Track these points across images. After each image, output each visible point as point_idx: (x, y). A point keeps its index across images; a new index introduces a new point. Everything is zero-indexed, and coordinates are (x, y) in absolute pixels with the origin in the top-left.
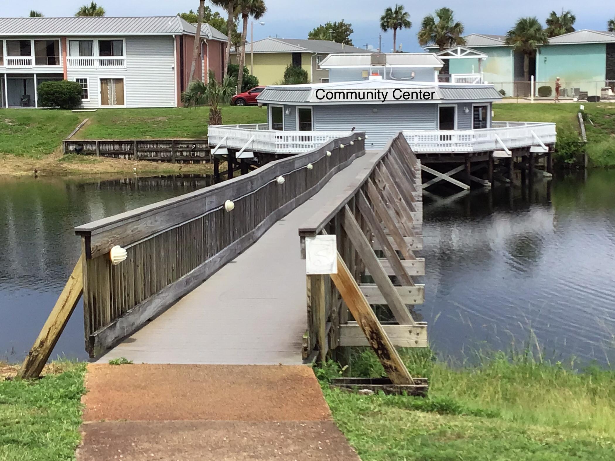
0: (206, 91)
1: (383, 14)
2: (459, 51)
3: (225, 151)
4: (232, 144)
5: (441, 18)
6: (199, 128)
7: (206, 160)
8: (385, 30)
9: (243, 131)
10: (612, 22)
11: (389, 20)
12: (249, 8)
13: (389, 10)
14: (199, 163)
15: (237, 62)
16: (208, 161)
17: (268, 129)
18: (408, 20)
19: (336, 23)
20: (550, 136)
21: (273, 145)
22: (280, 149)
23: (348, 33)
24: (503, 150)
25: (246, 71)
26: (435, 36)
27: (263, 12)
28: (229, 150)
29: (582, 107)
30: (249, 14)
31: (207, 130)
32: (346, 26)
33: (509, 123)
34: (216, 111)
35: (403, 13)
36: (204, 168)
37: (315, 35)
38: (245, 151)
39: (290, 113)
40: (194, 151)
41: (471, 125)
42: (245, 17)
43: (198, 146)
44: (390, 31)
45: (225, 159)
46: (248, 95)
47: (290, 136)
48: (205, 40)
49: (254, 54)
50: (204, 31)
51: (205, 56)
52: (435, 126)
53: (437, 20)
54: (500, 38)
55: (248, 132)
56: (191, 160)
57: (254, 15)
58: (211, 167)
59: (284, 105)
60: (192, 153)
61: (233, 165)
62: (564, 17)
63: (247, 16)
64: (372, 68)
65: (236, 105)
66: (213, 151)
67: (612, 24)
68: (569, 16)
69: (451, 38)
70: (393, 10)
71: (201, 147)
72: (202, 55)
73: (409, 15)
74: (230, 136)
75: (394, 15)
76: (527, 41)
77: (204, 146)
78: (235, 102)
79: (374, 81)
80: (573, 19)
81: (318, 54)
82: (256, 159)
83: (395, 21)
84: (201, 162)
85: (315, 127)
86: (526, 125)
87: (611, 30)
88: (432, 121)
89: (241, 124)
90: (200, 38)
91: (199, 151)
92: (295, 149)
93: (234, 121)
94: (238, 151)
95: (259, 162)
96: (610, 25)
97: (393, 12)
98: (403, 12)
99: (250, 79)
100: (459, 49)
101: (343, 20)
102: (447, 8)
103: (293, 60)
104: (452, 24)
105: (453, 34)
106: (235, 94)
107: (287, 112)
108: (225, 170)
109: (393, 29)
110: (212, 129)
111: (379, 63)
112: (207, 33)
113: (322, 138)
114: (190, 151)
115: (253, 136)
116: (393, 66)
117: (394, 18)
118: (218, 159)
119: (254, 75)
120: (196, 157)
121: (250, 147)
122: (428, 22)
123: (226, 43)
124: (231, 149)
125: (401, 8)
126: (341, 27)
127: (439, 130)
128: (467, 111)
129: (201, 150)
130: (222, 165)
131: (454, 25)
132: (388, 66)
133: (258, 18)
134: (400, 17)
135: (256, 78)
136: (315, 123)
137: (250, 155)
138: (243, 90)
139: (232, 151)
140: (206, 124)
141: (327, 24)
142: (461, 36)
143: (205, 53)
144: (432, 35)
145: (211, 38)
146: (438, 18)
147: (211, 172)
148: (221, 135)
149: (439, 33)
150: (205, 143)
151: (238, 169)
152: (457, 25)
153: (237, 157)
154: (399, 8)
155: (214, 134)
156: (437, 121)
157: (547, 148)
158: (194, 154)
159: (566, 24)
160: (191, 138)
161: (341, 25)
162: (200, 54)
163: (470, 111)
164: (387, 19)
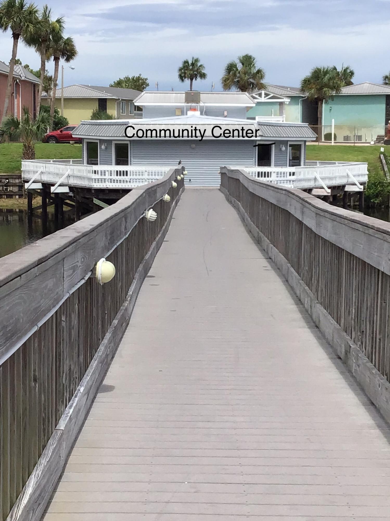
0: (20, 126)
1: (181, 66)
2: (263, 95)
3: (39, 186)
4: (46, 178)
5: (243, 64)
6: (12, 163)
7: (19, 195)
8: (183, 80)
9: (58, 165)
10: (386, 77)
11: (186, 72)
12: (60, 51)
13: (186, 62)
14: (12, 198)
15: (48, 103)
16: (21, 196)
17: (84, 164)
18: (203, 72)
19: (134, 76)
20: (362, 175)
21: (90, 179)
22: (97, 184)
23: (144, 86)
24: (322, 188)
25: (56, 112)
26: (238, 81)
27: (74, 55)
28: (43, 184)
29: (382, 150)
30: (60, 57)
31: (21, 164)
32: (143, 80)
33: (319, 162)
34: (29, 146)
35: (198, 66)
36: (17, 203)
37: (119, 84)
38: (60, 185)
39: (106, 148)
40: (7, 185)
41: (287, 163)
42: (57, 59)
43: (11, 181)
44: (187, 81)
45: (39, 194)
46: (60, 133)
47: (108, 171)
48: (18, 80)
49: (64, 99)
50: (17, 72)
51: (18, 96)
52: (254, 163)
53: (240, 66)
54: (289, 89)
55: (63, 167)
56: (4, 195)
57: (65, 58)
58: (25, 201)
59: (100, 140)
60: (5, 187)
61: (47, 200)
62: (344, 71)
63: (59, 58)
64: (186, 106)
65: (48, 142)
66: (27, 186)
67: (387, 79)
68: (348, 71)
69: (253, 84)
70: (190, 62)
71: (14, 182)
72: (14, 94)
73: (204, 67)
74: (44, 170)
75: (191, 67)
76: (321, 89)
77: (17, 181)
78: (47, 140)
79: (193, 116)
80: (352, 73)
81: (122, 100)
82: (71, 194)
83: (192, 72)
84: (14, 197)
85: (132, 163)
86: (337, 165)
87: (386, 84)
88: (251, 158)
89: (55, 160)
90: (14, 78)
91: (12, 186)
92: (113, 184)
93: (47, 157)
94: (53, 185)
95: (74, 197)
96: (385, 79)
97: (190, 64)
98: (199, 64)
99: (60, 120)
100: (263, 92)
101: (140, 75)
102: (250, 55)
103: (99, 105)
104: (254, 71)
105: (254, 80)
106: (47, 132)
107: (103, 147)
108: (38, 205)
109: (189, 79)
110: (26, 163)
111: (193, 101)
112: (20, 73)
113: (141, 174)
114: (3, 186)
115: (69, 170)
116: (206, 105)
117: (191, 70)
118: (31, 194)
119: (65, 116)
120: (8, 192)
121: (66, 182)
122: (231, 68)
123: (38, 85)
124: (45, 184)
125: (197, 60)
126: (139, 81)
127: (257, 166)
128: (284, 149)
129: (14, 185)
130: (35, 200)
131: (255, 72)
132: (201, 104)
133: (69, 61)
134: (196, 69)
135: (66, 119)
136: (132, 159)
137: (65, 190)
138: (54, 129)
139: (47, 186)
140: (19, 159)
141: (126, 78)
142: (262, 82)
143: (18, 92)
144: (235, 80)
145: (23, 78)
146: (241, 64)
147: (24, 207)
148: (35, 169)
149: (241, 79)
150: (18, 178)
151: (52, 204)
152: (259, 71)
153: (52, 192)
154: (195, 60)
155: (27, 169)
156: (256, 158)
157: (362, 187)
158: (7, 189)
159: (346, 79)
160: (3, 173)
161: (139, 79)
162: (13, 93)
163: (287, 148)
164: (185, 70)
